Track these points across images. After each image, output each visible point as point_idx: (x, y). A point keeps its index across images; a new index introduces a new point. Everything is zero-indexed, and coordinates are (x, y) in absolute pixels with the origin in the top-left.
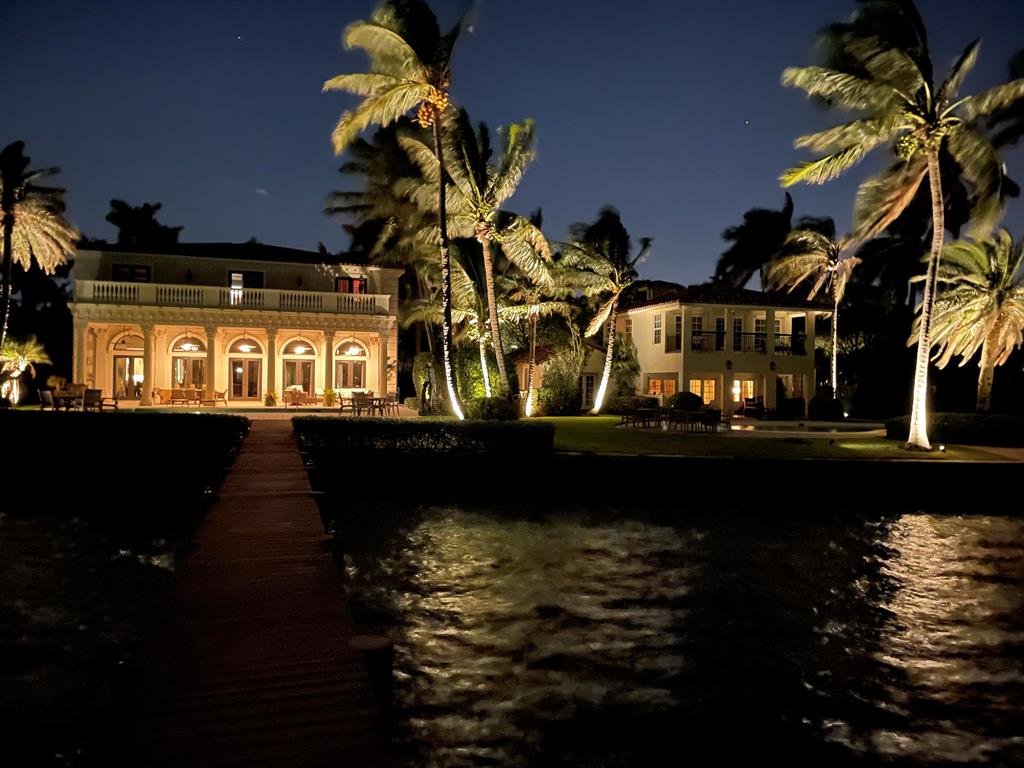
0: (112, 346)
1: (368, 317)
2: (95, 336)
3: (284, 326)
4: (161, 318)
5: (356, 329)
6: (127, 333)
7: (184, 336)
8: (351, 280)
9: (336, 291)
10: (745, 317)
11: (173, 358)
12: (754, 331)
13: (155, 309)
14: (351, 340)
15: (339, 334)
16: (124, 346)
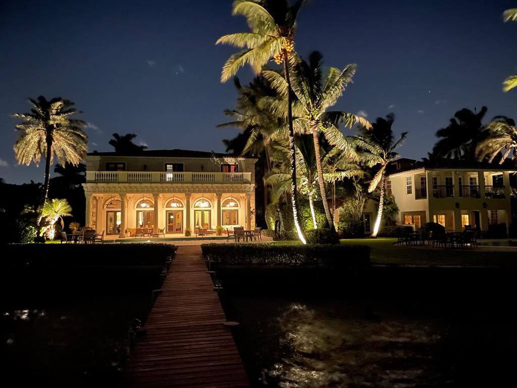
0: (105, 206)
1: (240, 185)
2: (97, 201)
3: (194, 192)
4: (130, 190)
5: (233, 192)
6: (113, 199)
7: (142, 199)
8: (229, 166)
9: (222, 171)
10: (463, 177)
11: (137, 211)
12: (469, 185)
13: (127, 185)
14: (230, 198)
15: (224, 195)
16: (111, 206)
